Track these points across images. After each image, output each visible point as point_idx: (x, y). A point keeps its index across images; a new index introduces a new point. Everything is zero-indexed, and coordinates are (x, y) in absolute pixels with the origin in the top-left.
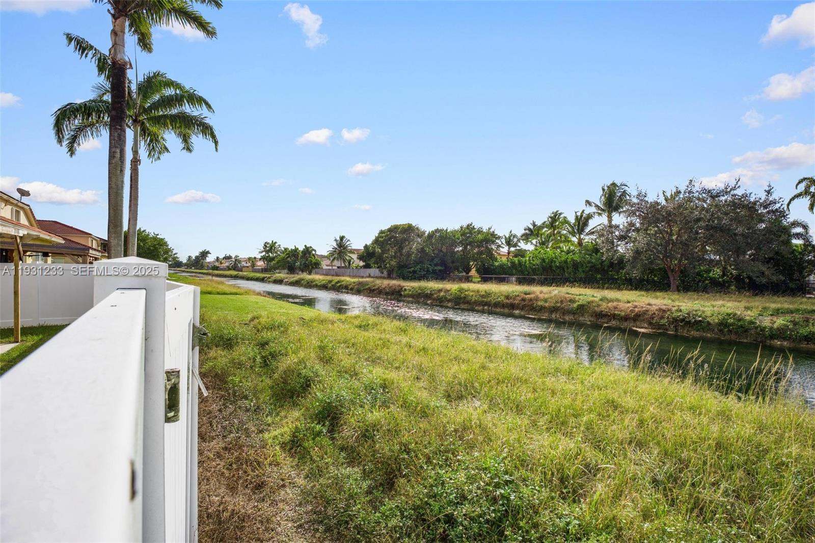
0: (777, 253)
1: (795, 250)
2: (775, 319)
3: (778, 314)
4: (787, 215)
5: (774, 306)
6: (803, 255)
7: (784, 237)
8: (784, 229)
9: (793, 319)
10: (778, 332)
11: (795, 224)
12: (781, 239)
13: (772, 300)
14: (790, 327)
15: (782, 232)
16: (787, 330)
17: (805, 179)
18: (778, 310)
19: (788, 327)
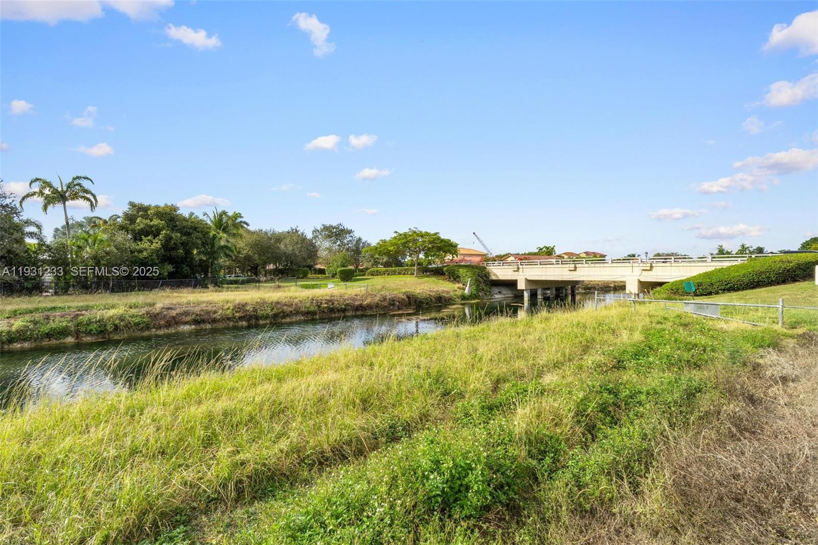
0: (9, 252)
1: (29, 249)
2: (12, 321)
3: (15, 315)
4: (19, 212)
5: (9, 308)
6: (38, 254)
7: (16, 235)
8: (17, 227)
9: (33, 319)
10: (18, 335)
11: (28, 223)
12: (14, 237)
13: (6, 302)
14: (30, 327)
15: (15, 230)
16: (27, 331)
17: (37, 180)
18: (16, 311)
19: (28, 327)
